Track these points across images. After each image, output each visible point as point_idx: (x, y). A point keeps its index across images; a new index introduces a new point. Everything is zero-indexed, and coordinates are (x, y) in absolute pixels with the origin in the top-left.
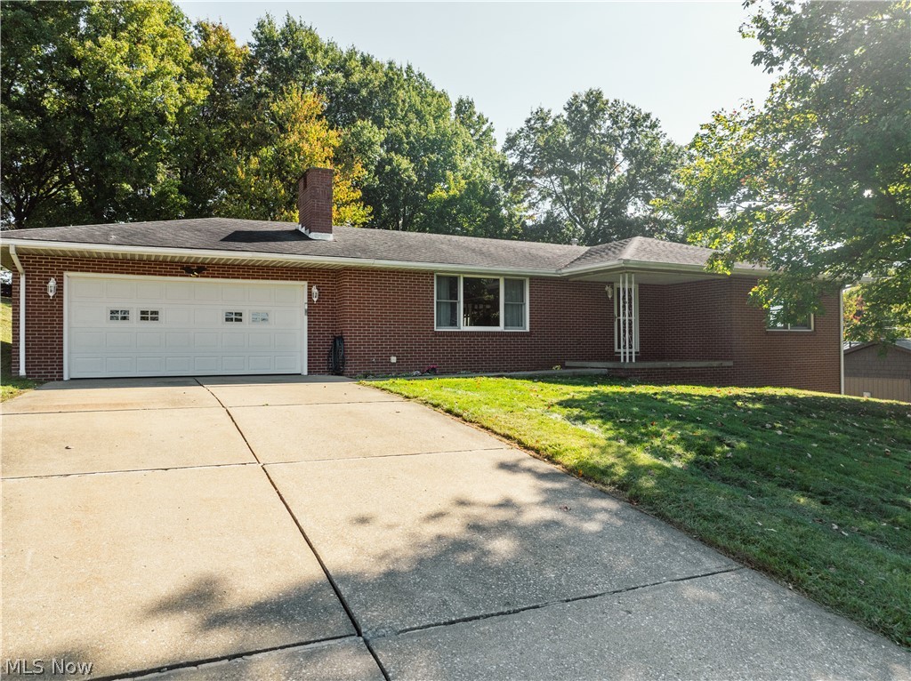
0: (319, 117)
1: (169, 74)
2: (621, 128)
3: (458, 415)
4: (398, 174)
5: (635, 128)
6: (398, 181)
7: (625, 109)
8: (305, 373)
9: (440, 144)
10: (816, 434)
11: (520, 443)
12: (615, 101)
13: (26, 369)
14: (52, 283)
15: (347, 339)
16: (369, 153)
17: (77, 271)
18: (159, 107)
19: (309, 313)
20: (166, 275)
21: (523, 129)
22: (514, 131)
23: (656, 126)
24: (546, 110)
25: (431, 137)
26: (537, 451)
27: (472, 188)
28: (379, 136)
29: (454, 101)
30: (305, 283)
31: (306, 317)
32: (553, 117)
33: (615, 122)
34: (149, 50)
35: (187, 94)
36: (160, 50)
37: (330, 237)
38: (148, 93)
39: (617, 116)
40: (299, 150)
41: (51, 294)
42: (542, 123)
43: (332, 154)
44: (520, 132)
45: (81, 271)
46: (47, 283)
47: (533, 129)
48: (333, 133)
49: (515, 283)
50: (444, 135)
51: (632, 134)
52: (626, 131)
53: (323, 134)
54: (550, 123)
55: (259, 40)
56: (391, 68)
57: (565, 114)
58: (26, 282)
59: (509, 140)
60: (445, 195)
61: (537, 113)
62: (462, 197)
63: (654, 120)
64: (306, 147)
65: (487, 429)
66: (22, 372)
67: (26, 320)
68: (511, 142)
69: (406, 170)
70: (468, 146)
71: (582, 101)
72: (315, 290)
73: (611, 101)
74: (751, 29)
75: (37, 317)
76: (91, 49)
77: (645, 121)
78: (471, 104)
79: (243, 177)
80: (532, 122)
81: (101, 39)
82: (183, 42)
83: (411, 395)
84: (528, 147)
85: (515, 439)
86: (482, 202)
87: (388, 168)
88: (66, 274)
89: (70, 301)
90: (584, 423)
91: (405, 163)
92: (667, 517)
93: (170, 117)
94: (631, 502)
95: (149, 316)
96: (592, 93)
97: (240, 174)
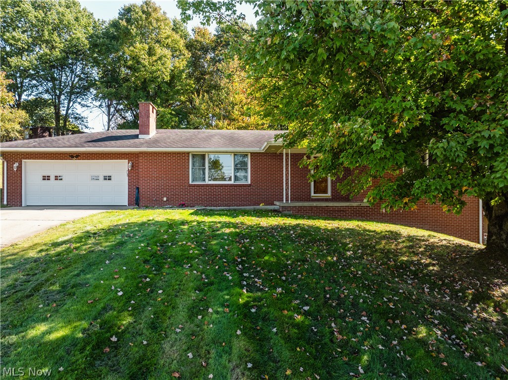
8: (127, 205)
13: (7, 201)
14: (16, 165)
19: (129, 175)
20: (63, 159)
30: (127, 161)
31: (127, 178)
41: (15, 170)
58: (7, 164)
66: (5, 203)
67: (7, 181)
72: (130, 164)
75: (11, 179)
88: (23, 160)
95: (59, 178)
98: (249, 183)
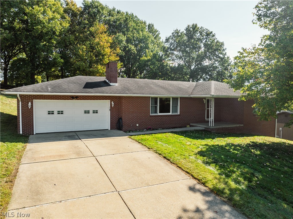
0: (105, 32)
1: (57, 18)
2: (203, 36)
3: (168, 160)
4: (131, 51)
5: (207, 36)
6: (131, 53)
7: (205, 30)
8: (110, 129)
9: (143, 40)
10: (280, 169)
11: (192, 176)
12: (201, 27)
13: (22, 131)
14: (30, 104)
15: (123, 119)
16: (121, 44)
17: (37, 99)
18: (54, 30)
19: (111, 110)
20: (66, 100)
21: (171, 36)
22: (168, 36)
23: (214, 36)
24: (179, 30)
25: (141, 38)
26: (199, 180)
27: (155, 56)
28: (124, 38)
29: (147, 24)
31: (110, 112)
32: (181, 32)
33: (201, 34)
34: (49, 10)
35: (62, 25)
36: (53, 9)
37: (116, 84)
38: (50, 25)
39: (202, 32)
40: (99, 44)
41: (30, 107)
42: (177, 34)
43: (110, 45)
44: (170, 37)
45: (39, 99)
46: (28, 103)
47: (174, 36)
48: (110, 38)
49: (175, 99)
50: (145, 37)
51: (206, 38)
52: (204, 37)
53: (106, 38)
54: (180, 34)
55: (84, 6)
56: (127, 14)
57: (185, 32)
58: (22, 103)
59: (166, 40)
60: (146, 59)
61: (176, 31)
62: (152, 59)
63: (214, 34)
64: (102, 43)
65: (180, 168)
67: (22, 116)
68: (167, 40)
69: (133, 50)
70: (153, 41)
71: (191, 27)
72: (113, 103)
73: (200, 27)
74: (256, 21)
75: (25, 115)
76: (31, 10)
77: (211, 34)
78: (153, 25)
79: (81, 53)
80: (174, 34)
81: (34, 7)
82: (60, 6)
83: (150, 148)
84: (172, 42)
85: (190, 174)
86: (158, 60)
87: (127, 49)
88: (34, 100)
89: (35, 109)
90: (209, 165)
91: (133, 47)
92: (247, 215)
93: (57, 33)
94: (234, 207)
95: (60, 112)
96: (194, 25)
97: (80, 52)
98: (179, 114)
